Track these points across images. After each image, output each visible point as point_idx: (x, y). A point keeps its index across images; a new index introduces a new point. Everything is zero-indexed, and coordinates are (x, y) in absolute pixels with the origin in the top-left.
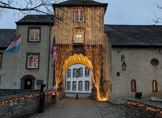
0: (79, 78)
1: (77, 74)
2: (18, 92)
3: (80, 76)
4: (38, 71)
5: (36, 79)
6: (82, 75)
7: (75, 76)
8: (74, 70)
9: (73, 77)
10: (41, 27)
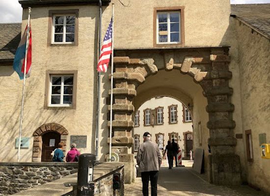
0: (156, 127)
1: (153, 120)
2: (20, 169)
3: (158, 124)
4: (74, 113)
5: (69, 132)
6: (162, 121)
7: (148, 124)
8: (145, 111)
9: (145, 125)
10: (78, 10)
